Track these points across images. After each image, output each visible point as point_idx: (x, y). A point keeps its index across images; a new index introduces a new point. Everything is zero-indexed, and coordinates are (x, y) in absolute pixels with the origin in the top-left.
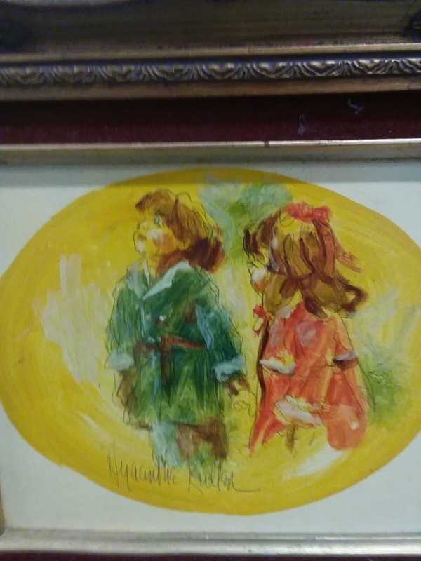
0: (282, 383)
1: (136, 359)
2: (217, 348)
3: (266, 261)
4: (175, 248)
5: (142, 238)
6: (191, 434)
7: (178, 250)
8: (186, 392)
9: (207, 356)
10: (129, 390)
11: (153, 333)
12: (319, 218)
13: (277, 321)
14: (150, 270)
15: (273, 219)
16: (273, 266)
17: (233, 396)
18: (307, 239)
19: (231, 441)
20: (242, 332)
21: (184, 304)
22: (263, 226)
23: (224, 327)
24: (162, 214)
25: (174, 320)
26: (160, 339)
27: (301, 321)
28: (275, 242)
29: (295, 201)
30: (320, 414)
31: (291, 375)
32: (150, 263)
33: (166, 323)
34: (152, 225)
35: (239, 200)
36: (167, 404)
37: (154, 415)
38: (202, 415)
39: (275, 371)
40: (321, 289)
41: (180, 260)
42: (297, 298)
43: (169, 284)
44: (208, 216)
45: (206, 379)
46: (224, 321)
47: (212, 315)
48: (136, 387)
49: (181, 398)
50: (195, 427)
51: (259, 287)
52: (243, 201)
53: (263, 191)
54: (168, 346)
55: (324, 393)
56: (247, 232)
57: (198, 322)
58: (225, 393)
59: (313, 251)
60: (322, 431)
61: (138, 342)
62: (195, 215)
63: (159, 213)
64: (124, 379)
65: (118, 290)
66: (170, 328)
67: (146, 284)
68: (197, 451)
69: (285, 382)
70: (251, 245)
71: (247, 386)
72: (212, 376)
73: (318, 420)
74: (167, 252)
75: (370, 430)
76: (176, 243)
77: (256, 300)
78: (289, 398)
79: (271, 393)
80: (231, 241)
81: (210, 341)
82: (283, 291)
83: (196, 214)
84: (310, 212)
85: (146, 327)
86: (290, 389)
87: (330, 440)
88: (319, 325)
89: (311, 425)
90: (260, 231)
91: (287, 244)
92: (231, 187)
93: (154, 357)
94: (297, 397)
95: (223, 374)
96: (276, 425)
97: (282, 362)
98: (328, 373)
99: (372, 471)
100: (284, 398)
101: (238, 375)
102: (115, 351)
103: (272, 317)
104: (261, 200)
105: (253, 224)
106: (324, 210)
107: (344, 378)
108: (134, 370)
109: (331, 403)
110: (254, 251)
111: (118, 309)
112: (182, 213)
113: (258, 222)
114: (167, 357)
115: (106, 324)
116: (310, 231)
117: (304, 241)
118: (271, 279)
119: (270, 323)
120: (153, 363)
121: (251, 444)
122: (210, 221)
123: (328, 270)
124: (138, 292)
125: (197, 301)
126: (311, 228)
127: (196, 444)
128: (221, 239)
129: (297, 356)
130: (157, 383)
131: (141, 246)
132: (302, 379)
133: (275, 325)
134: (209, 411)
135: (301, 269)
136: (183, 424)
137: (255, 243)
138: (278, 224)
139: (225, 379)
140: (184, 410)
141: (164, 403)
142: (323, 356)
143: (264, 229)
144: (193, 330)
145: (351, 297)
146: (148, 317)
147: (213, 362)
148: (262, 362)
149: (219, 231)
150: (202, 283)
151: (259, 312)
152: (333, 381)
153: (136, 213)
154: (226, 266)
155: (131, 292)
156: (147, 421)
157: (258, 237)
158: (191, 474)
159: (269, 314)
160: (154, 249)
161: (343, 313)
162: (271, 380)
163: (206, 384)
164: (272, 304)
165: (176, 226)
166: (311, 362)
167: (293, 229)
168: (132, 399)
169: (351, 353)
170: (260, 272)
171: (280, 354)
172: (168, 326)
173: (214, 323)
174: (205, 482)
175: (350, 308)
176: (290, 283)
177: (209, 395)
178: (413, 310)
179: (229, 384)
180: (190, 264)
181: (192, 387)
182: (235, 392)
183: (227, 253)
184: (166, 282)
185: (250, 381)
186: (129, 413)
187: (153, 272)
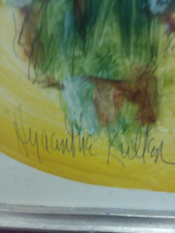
17: (172, 35)
50: (117, 83)
64: (27, 19)
68: (118, 115)
72: (144, 6)
108: (38, 6)
127: (118, 106)
130: (67, 23)
134: (137, 59)
136: (102, 80)
141: (78, 52)
156: (57, 76)
168: (37, 48)
174: (128, 152)
186: (35, 67)
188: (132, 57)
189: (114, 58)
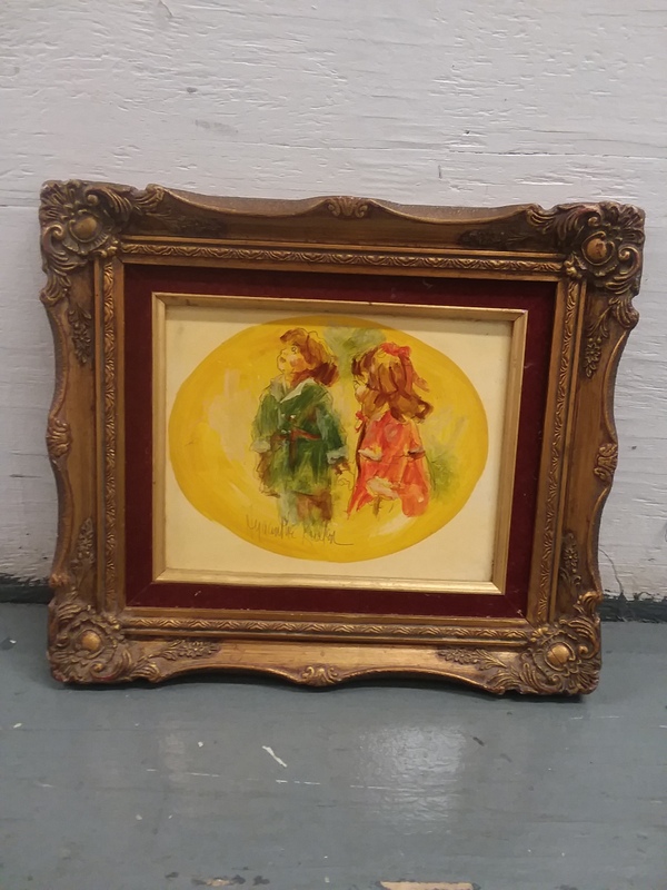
0: (372, 467)
1: (272, 445)
2: (329, 440)
3: (366, 381)
4: (305, 368)
5: (283, 360)
6: (307, 501)
7: (307, 370)
8: (305, 471)
9: (322, 445)
10: (265, 468)
11: (285, 427)
12: (403, 354)
13: (371, 423)
14: (287, 383)
15: (373, 352)
16: (370, 384)
18: (394, 367)
19: (335, 507)
20: (347, 429)
21: (308, 408)
22: (365, 357)
23: (335, 425)
24: (298, 345)
25: (301, 418)
26: (290, 431)
27: (388, 423)
28: (373, 369)
30: (397, 490)
31: (379, 461)
32: (287, 378)
33: (295, 420)
34: (291, 352)
35: (350, 339)
37: (282, 485)
38: (316, 487)
39: (368, 458)
40: (402, 402)
41: (308, 377)
42: (386, 407)
43: (299, 394)
44: (329, 348)
45: (320, 462)
46: (335, 420)
47: (327, 416)
48: (270, 465)
49: (302, 475)
50: (310, 496)
51: (360, 399)
52: (353, 339)
53: (367, 333)
54: (295, 437)
55: (401, 476)
56: (354, 360)
57: (318, 421)
58: (332, 472)
59: (398, 376)
60: (398, 503)
61: (274, 433)
63: (296, 344)
64: (263, 459)
65: (264, 395)
66: (298, 425)
67: (283, 391)
68: (310, 514)
69: (374, 466)
70: (356, 369)
71: (349, 469)
72: (325, 460)
73: (396, 494)
74: (299, 371)
75: (431, 503)
76: (306, 366)
77: (358, 407)
78: (377, 478)
79: (364, 474)
80: (344, 367)
81: (324, 434)
82: (377, 402)
83: (321, 346)
84: (397, 349)
85: (281, 423)
86: (378, 471)
87: (404, 510)
88: (400, 426)
89: (391, 498)
90: (363, 360)
91: (381, 370)
92: (346, 329)
93: (285, 444)
94: (383, 477)
95: (332, 459)
96: (367, 497)
97: (374, 452)
98: (404, 461)
99: (432, 533)
100: (374, 477)
101: (342, 460)
102: (258, 439)
103: (368, 420)
104: (365, 339)
106: (407, 348)
107: (415, 466)
108: (270, 453)
109: (406, 483)
110: (358, 374)
111: (263, 409)
112: (311, 344)
114: (294, 444)
115: (254, 419)
116: (396, 362)
117: (393, 369)
118: (369, 393)
119: (367, 424)
120: (284, 448)
121: (349, 511)
122: (330, 351)
123: (407, 389)
124: (277, 398)
125: (317, 406)
126: (398, 360)
127: (310, 509)
128: (337, 364)
129: (383, 448)
130: (285, 463)
131: (282, 366)
132: (387, 464)
133: (370, 426)
134: (321, 485)
135: (389, 388)
136: (302, 494)
137: (359, 369)
138: (375, 356)
139: (333, 462)
140: (303, 484)
141: (290, 478)
142: (402, 448)
143: (365, 359)
144: (314, 426)
145: (422, 408)
146: (283, 415)
147: (326, 450)
148: (360, 451)
149: (336, 358)
150: (322, 394)
151: (360, 416)
152: (407, 466)
153: (280, 343)
155: (272, 397)
156: (276, 490)
157: (361, 364)
158: (305, 531)
159: (366, 418)
160: (291, 368)
161: (416, 420)
162: (365, 464)
163: (320, 465)
164: (369, 411)
165: (306, 354)
166: (393, 453)
167: (385, 360)
168: (267, 474)
169: (421, 448)
170: (362, 388)
171: (373, 446)
172: (296, 422)
173: (328, 422)
174: (315, 537)
175: (421, 416)
176: (382, 397)
177: (322, 473)
178: (463, 420)
179: (336, 466)
181: (310, 467)
182: (341, 472)
183: (340, 373)
184: (297, 392)
185: (350, 465)
187: (289, 384)
188: (318, 483)
189: (309, 483)
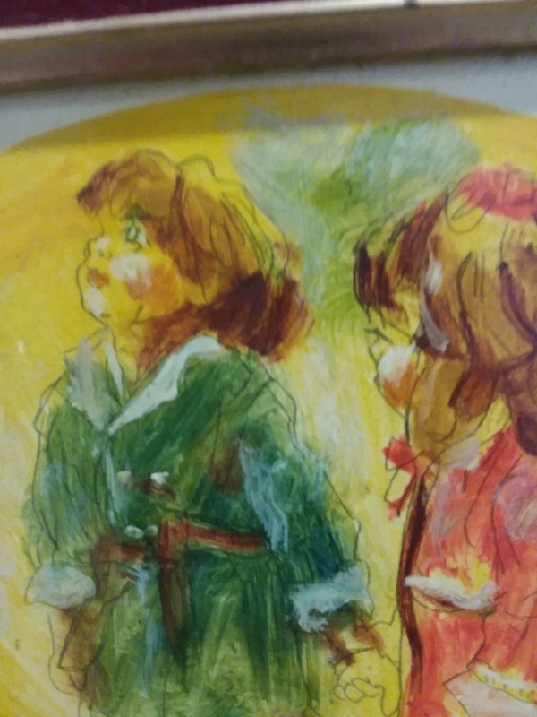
0: (462, 634)
1: (100, 580)
2: (295, 549)
3: (414, 326)
4: (181, 301)
5: (99, 279)
7: (188, 306)
8: (224, 658)
9: (272, 567)
10: (87, 655)
11: (135, 514)
13: (445, 478)
14: (121, 360)
15: (434, 216)
16: (430, 336)
17: (341, 667)
18: (520, 264)
20: (357, 505)
22: (401, 236)
23: (311, 496)
24: (145, 217)
25: (188, 479)
26: (154, 529)
28: (436, 276)
29: (487, 164)
32: (122, 342)
33: (168, 490)
34: (122, 247)
35: (338, 171)
36: (178, 688)
39: (445, 603)
41: (194, 332)
42: (497, 417)
43: (172, 394)
44: (261, 217)
45: (271, 624)
46: (312, 479)
47: (281, 465)
48: (101, 647)
49: (214, 673)
51: (397, 394)
52: (349, 172)
53: (400, 140)
54: (176, 545)
56: (361, 252)
57: (248, 484)
58: (319, 660)
61: (102, 538)
62: (227, 215)
63: (138, 213)
64: (74, 628)
65: (46, 410)
66: (179, 503)
67: (115, 396)
69: (470, 630)
70: (372, 285)
71: (375, 643)
72: (287, 618)
74: (161, 312)
77: (391, 426)
78: (482, 669)
79: (435, 659)
81: (277, 530)
82: (459, 400)
83: (230, 212)
84: (528, 191)
85: (119, 501)
86: (484, 648)
90: (395, 248)
91: (467, 280)
92: (317, 136)
93: (143, 576)
94: (504, 666)
95: (314, 613)
97: (462, 580)
100: (470, 669)
101: (349, 614)
102: (47, 561)
103: (434, 468)
104: (396, 165)
105: (377, 232)
108: (96, 607)
110: (381, 302)
111: (50, 460)
112: (195, 210)
113: (390, 226)
114: (174, 571)
115: (22, 496)
116: (526, 242)
117: (512, 269)
118: (426, 370)
119: (428, 483)
120: (141, 587)
122: (267, 229)
124: (96, 414)
125: (242, 433)
126: (531, 233)
128: (296, 275)
129: (499, 567)
130: (151, 638)
131: (98, 300)
132: (515, 622)
133: (442, 488)
134: (283, 703)
135: (504, 343)
137: (383, 282)
138: (441, 228)
139: (318, 624)
140: (222, 702)
141: (172, 687)
143: (404, 243)
144: (236, 506)
146: (124, 475)
147: (288, 583)
148: (411, 581)
149: (291, 252)
150: (252, 388)
151: (399, 456)
154: (310, 342)
157: (391, 264)
159: (424, 462)
162: (433, 625)
164: (432, 435)
168: (95, 676)
170: (399, 355)
171: (458, 561)
172: (173, 496)
173: (286, 486)
176: (478, 380)
177: (281, 662)
179: (328, 638)
180: (220, 341)
181: (237, 645)
182: (346, 657)
183: (314, 308)
184: (164, 388)
185: (381, 629)
186: (90, 708)
187: (130, 364)
188: (273, 698)
189: (240, 699)
